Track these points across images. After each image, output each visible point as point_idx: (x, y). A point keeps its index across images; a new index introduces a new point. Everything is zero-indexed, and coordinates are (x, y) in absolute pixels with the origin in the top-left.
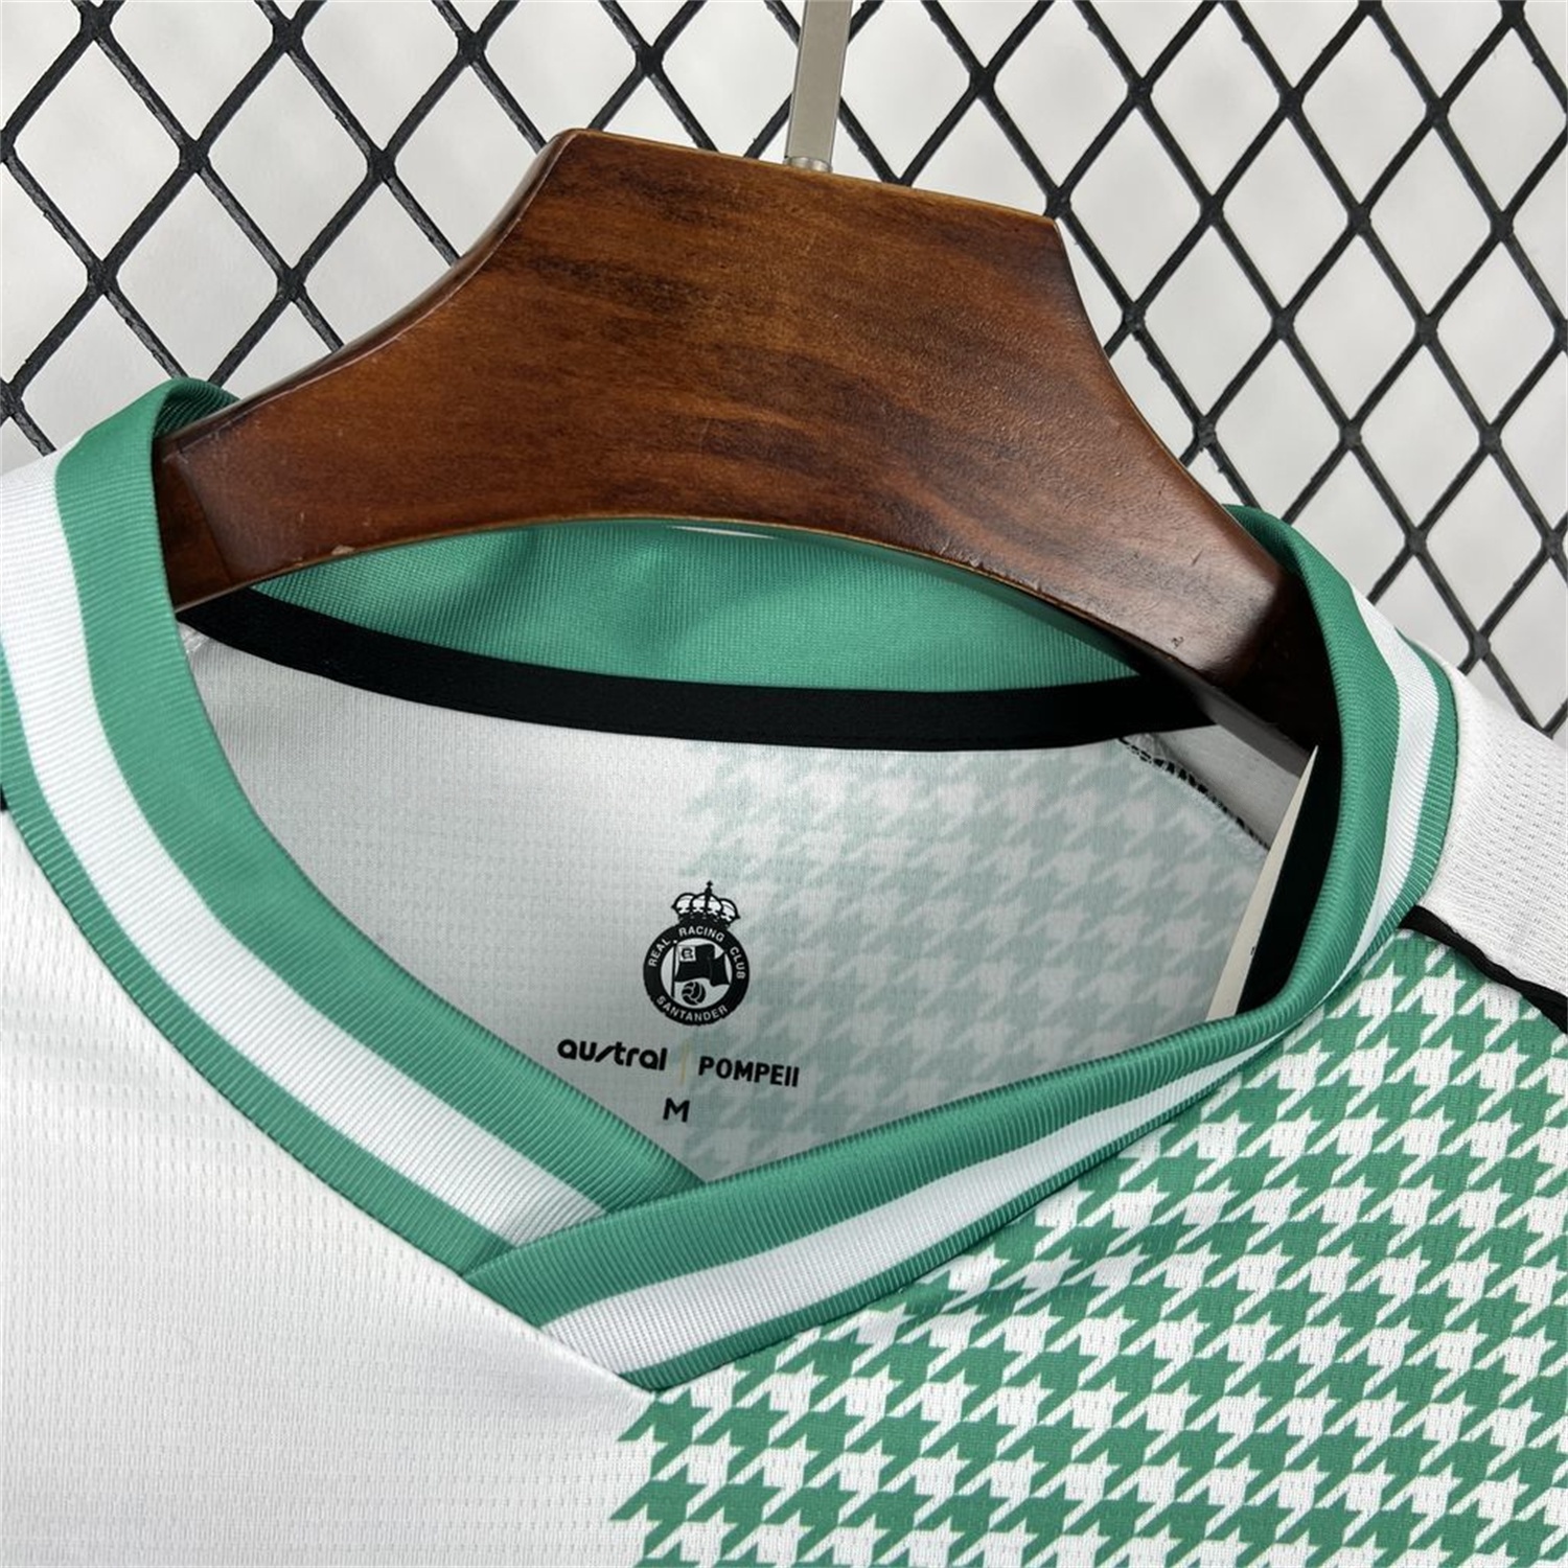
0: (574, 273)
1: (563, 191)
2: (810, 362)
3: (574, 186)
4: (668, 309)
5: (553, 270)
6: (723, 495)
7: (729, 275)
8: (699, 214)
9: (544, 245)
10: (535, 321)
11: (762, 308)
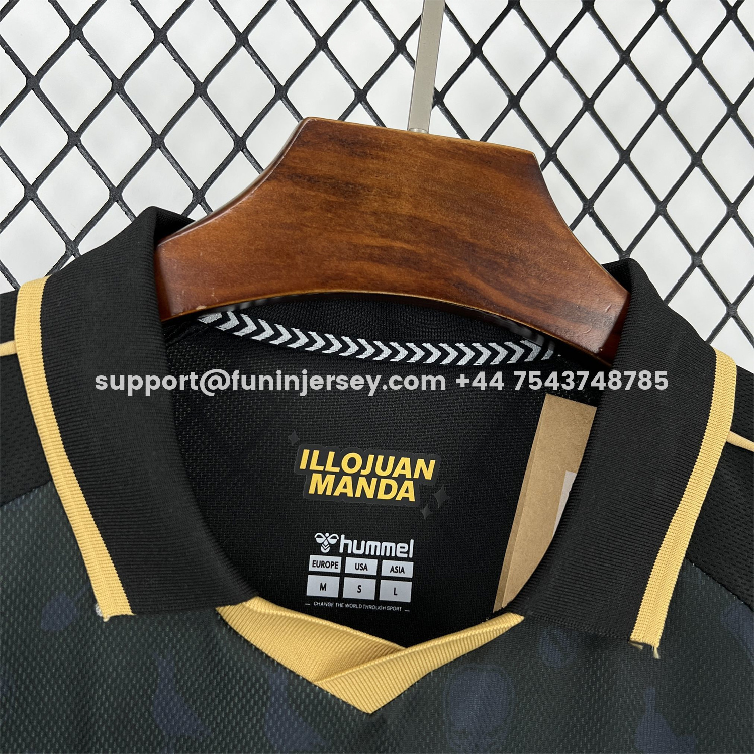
0: (308, 181)
1: (304, 144)
2: (418, 219)
3: (309, 141)
4: (351, 196)
5: (298, 180)
6: (378, 281)
7: (379, 180)
8: (366, 153)
9: (295, 168)
10: (291, 202)
11: (395, 195)
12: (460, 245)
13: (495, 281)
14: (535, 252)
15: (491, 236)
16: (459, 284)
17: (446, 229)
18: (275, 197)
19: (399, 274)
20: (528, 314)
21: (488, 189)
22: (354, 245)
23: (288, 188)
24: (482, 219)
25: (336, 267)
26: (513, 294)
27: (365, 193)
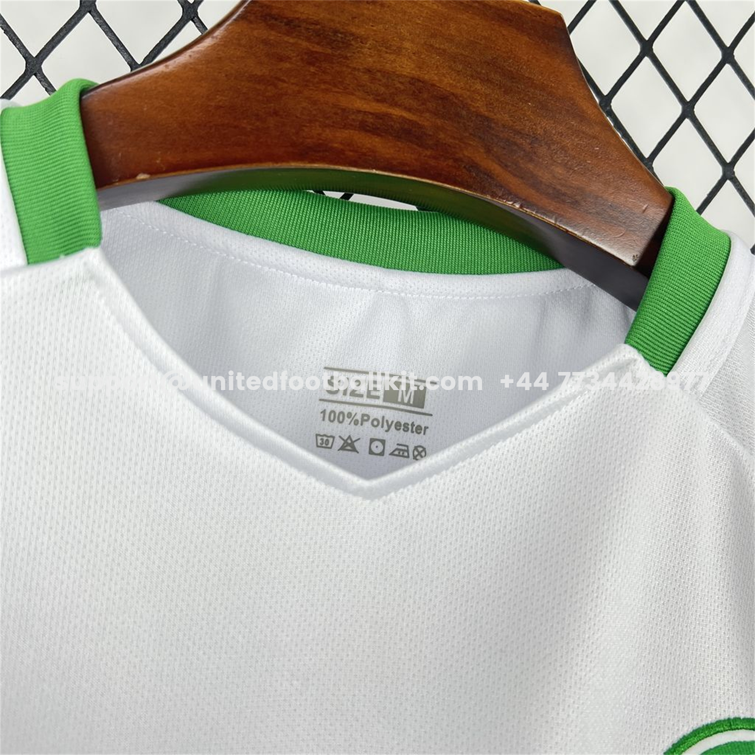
12: (474, 118)
13: (514, 167)
14: (561, 134)
15: (510, 110)
16: (472, 167)
17: (456, 97)
18: (243, 42)
19: (397, 149)
20: (552, 209)
21: (507, 53)
22: (342, 109)
23: (261, 32)
24: (500, 88)
25: (319, 134)
26: (536, 184)
27: (357, 45)
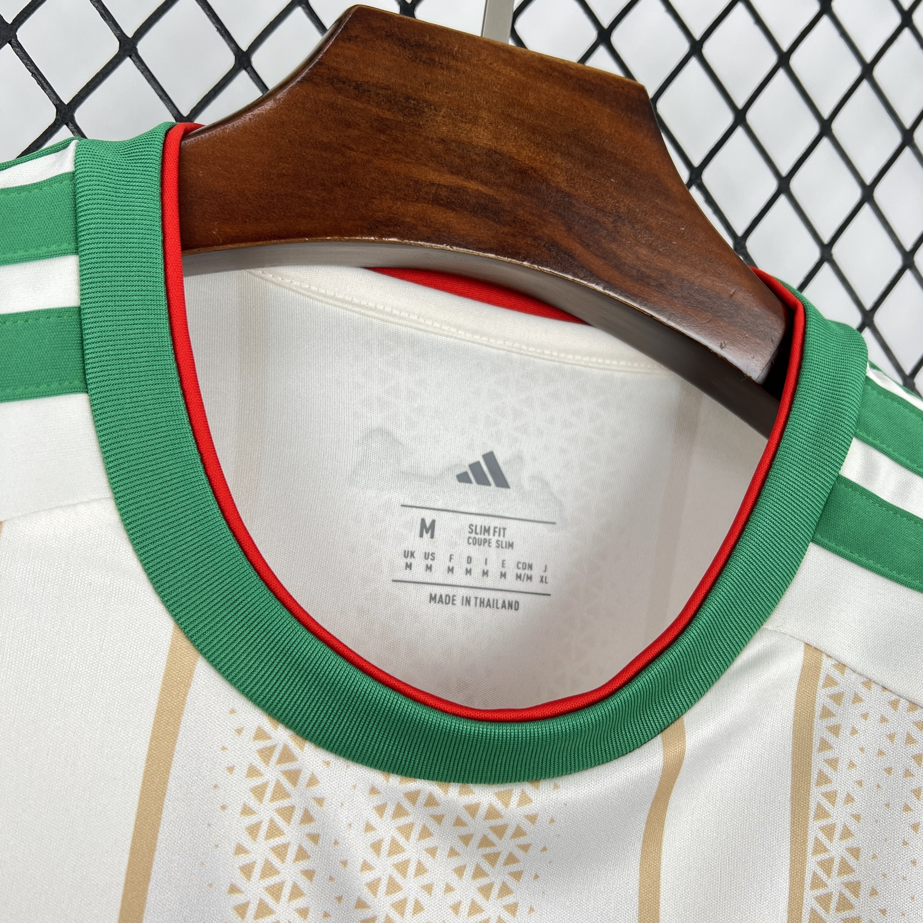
0: (355, 89)
1: (351, 39)
2: (500, 154)
3: (357, 37)
4: (412, 115)
5: (342, 86)
6: (444, 232)
7: (449, 98)
8: (433, 60)
9: (336, 69)
10: (330, 115)
11: (471, 120)
